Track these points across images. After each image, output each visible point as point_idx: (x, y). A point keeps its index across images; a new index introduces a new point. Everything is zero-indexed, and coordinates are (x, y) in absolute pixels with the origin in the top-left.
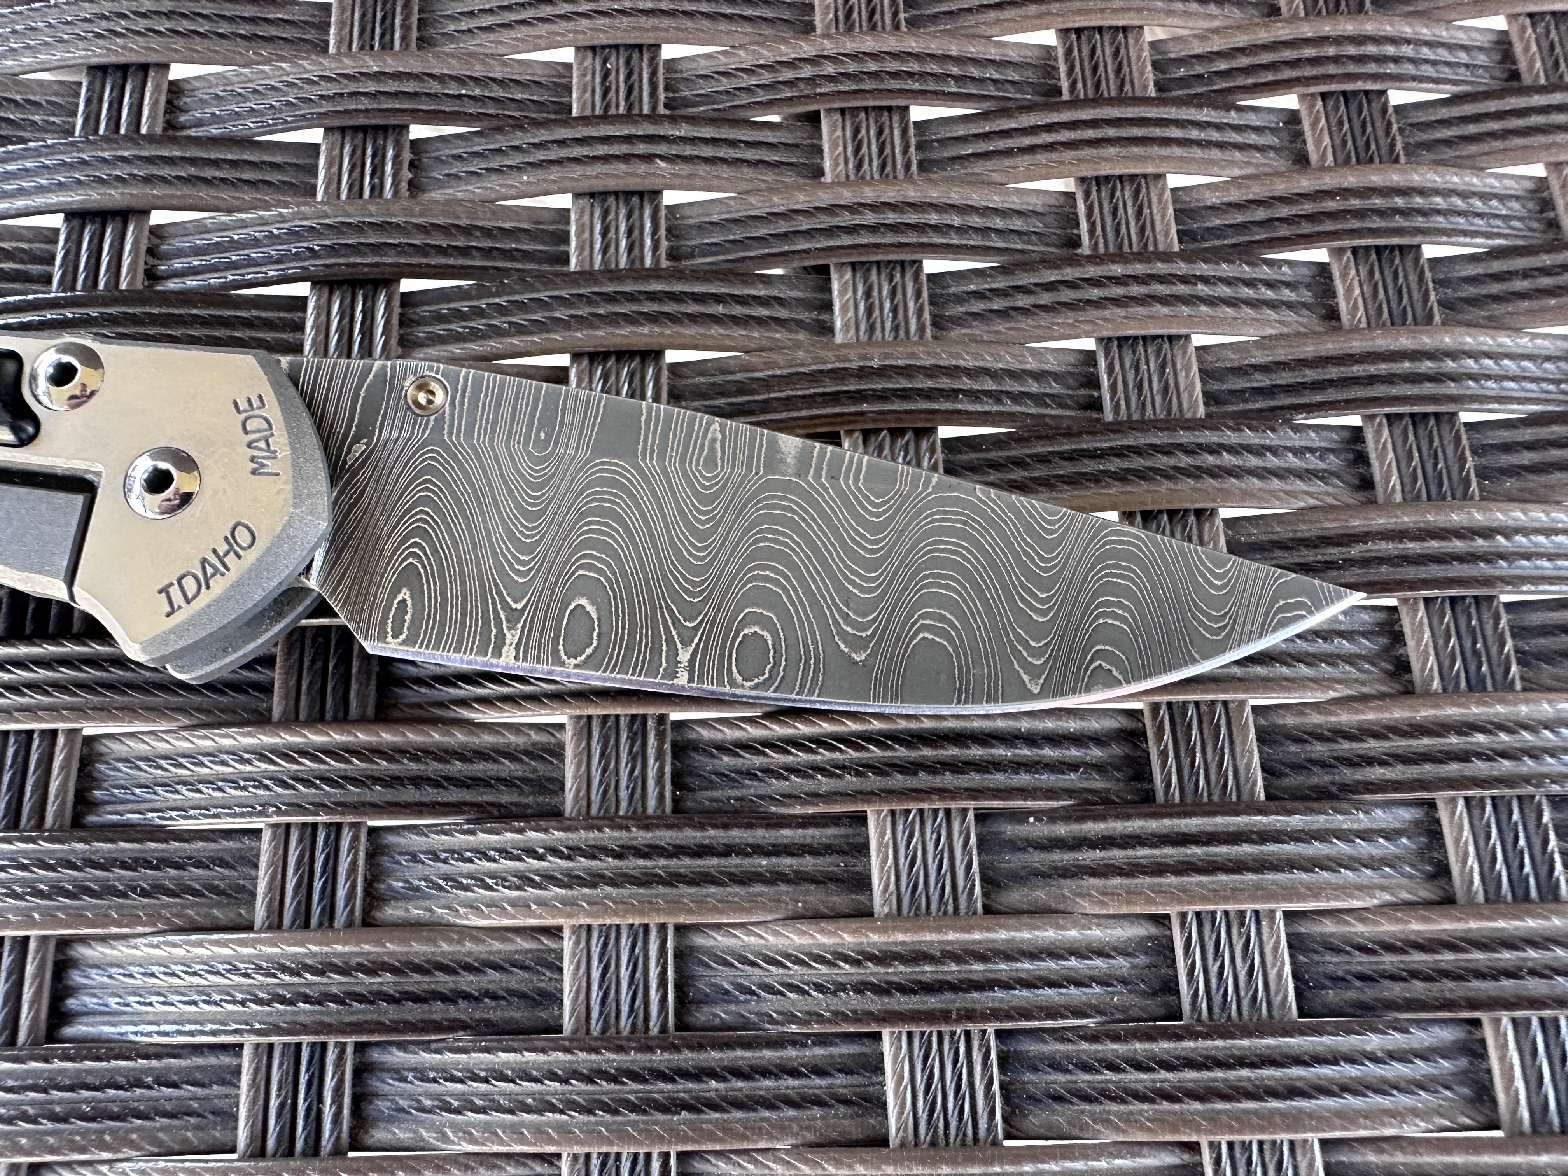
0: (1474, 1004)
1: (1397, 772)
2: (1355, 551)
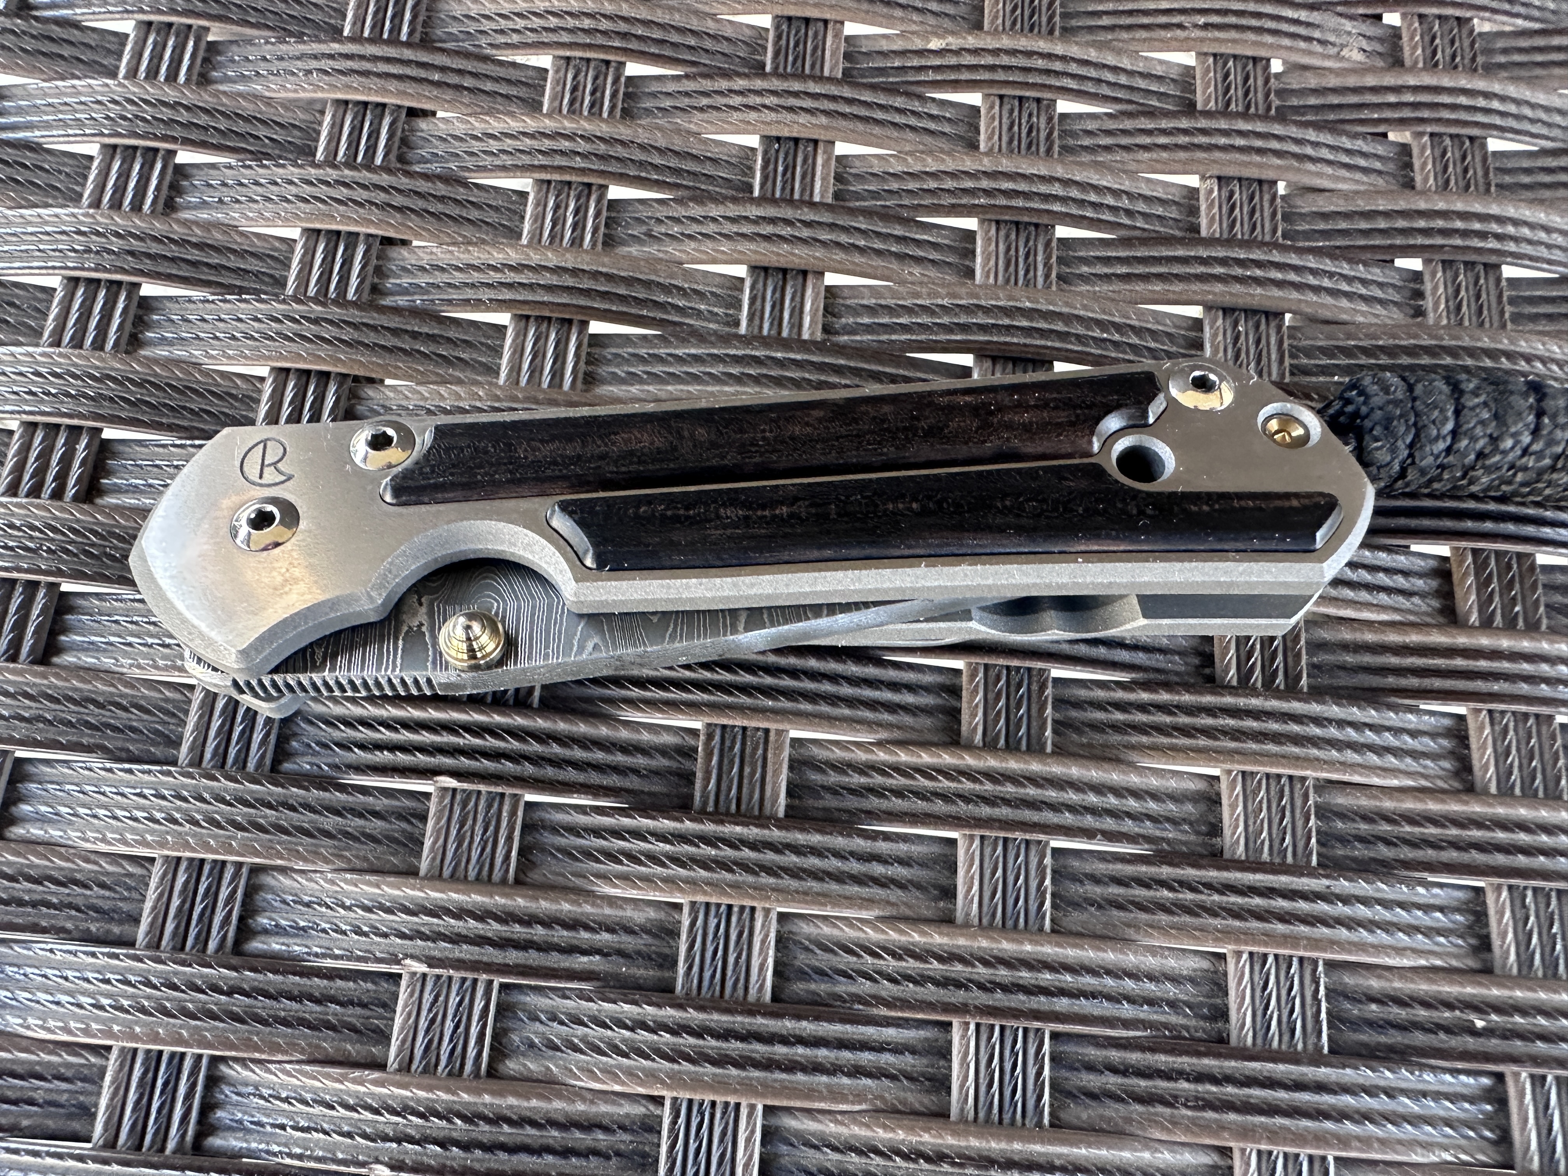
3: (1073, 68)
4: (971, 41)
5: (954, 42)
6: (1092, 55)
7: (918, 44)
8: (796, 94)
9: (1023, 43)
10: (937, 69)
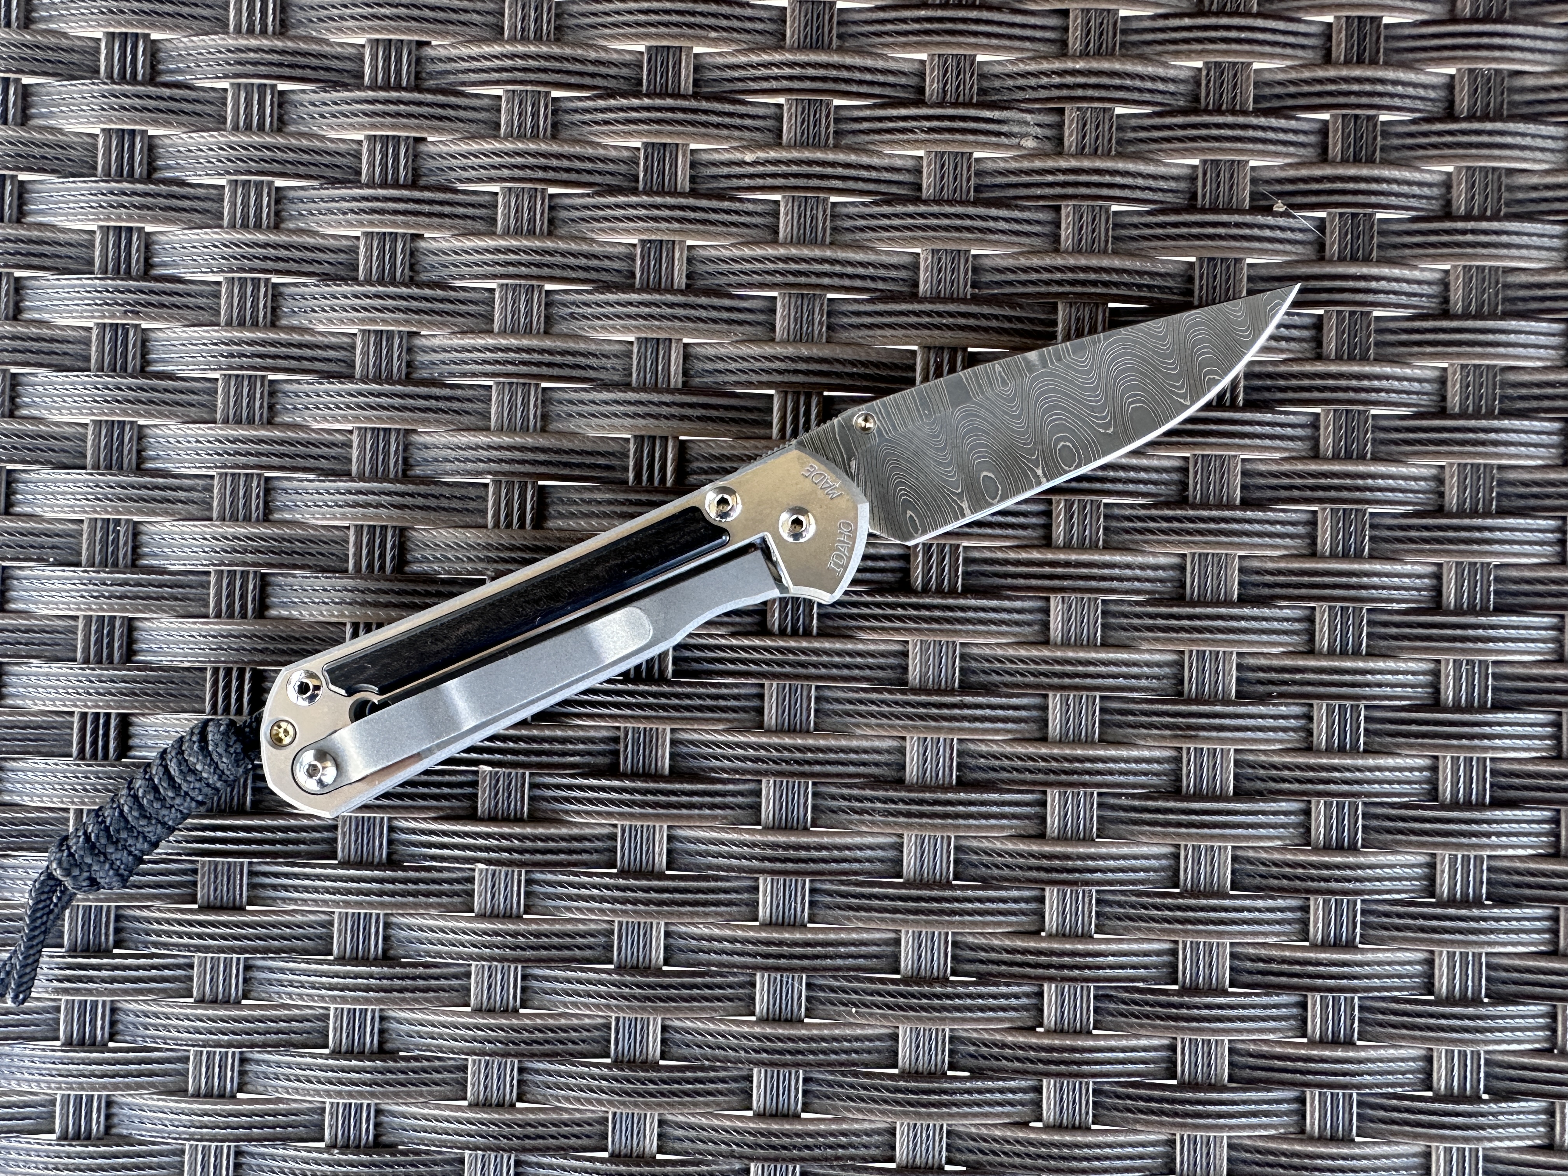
0: (1308, 891)
1: (1296, 786)
2: (1298, 677)
3: (840, 171)
4: (772, 154)
5: (762, 155)
6: (853, 158)
7: (738, 156)
8: (657, 207)
9: (807, 155)
10: (751, 176)
